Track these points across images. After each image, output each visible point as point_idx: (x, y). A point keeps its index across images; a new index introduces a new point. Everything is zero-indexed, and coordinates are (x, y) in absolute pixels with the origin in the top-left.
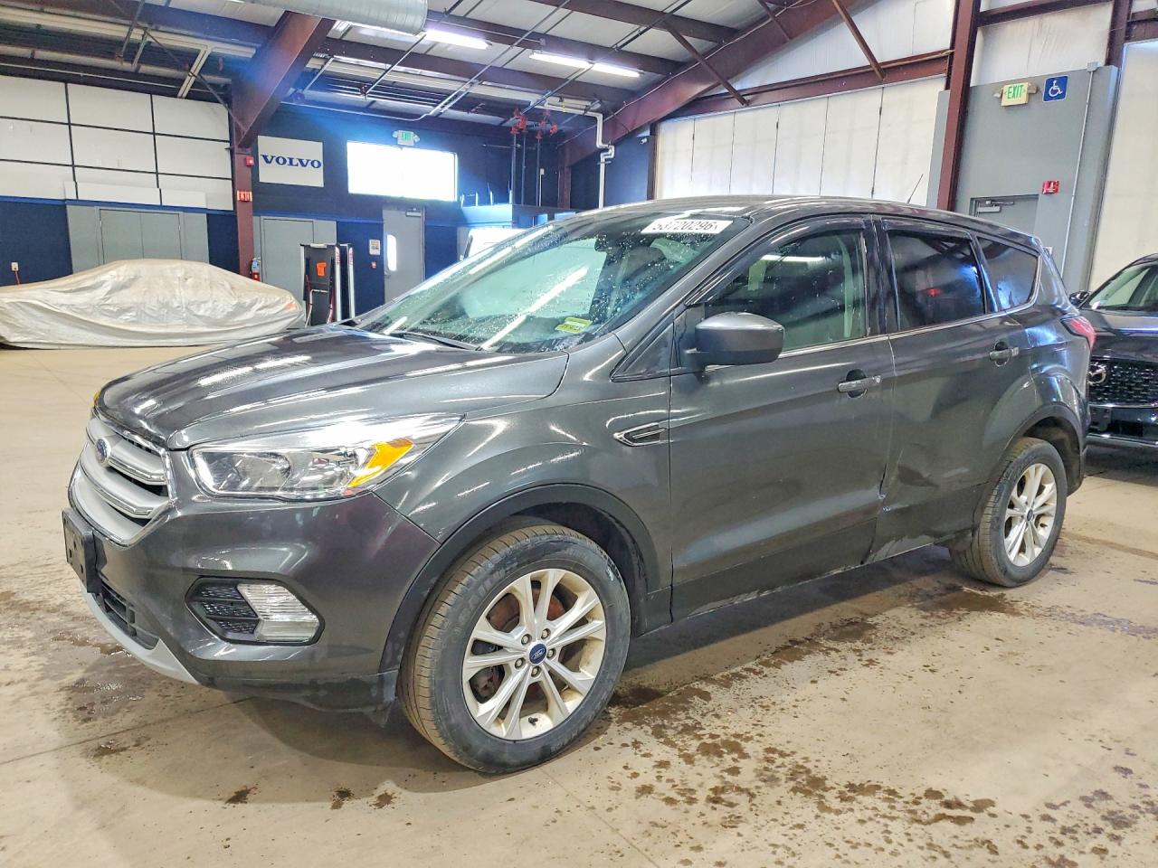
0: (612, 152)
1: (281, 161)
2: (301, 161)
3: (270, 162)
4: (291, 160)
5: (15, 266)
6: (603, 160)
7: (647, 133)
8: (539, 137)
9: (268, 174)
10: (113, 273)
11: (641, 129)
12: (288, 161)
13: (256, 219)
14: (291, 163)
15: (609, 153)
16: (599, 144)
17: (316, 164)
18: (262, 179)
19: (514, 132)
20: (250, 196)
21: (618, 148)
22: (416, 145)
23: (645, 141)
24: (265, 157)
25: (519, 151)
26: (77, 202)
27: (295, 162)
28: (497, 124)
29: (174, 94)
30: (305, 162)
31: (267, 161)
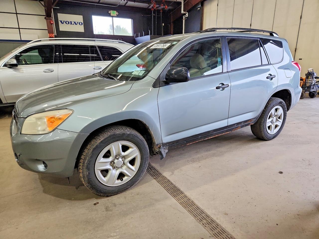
0: (187, 15)
1: (67, 23)
2: (75, 22)
3: (63, 23)
4: (71, 22)
6: (184, 18)
7: (200, 6)
8: (161, 11)
9: (63, 28)
11: (197, 4)
12: (70, 22)
14: (71, 24)
15: (186, 15)
16: (182, 12)
17: (81, 24)
18: (61, 30)
19: (153, 10)
20: (53, 35)
21: (189, 13)
22: (118, 16)
23: (199, 9)
24: (61, 21)
25: (154, 17)
27: (73, 23)
28: (147, 7)
30: (76, 23)
31: (62, 23)
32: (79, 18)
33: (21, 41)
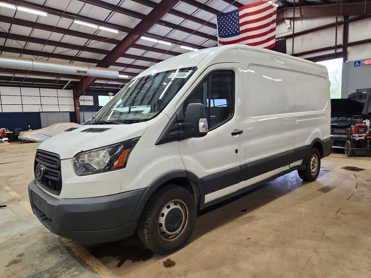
1: (84, 100)
4: (86, 100)
5: (29, 126)
9: (81, 103)
10: (56, 126)
13: (80, 113)
17: (92, 101)
18: (80, 105)
20: (79, 108)
22: (113, 95)
26: (42, 112)
29: (61, 89)
30: (89, 100)
31: (81, 101)
32: (91, 98)
33: (60, 112)
